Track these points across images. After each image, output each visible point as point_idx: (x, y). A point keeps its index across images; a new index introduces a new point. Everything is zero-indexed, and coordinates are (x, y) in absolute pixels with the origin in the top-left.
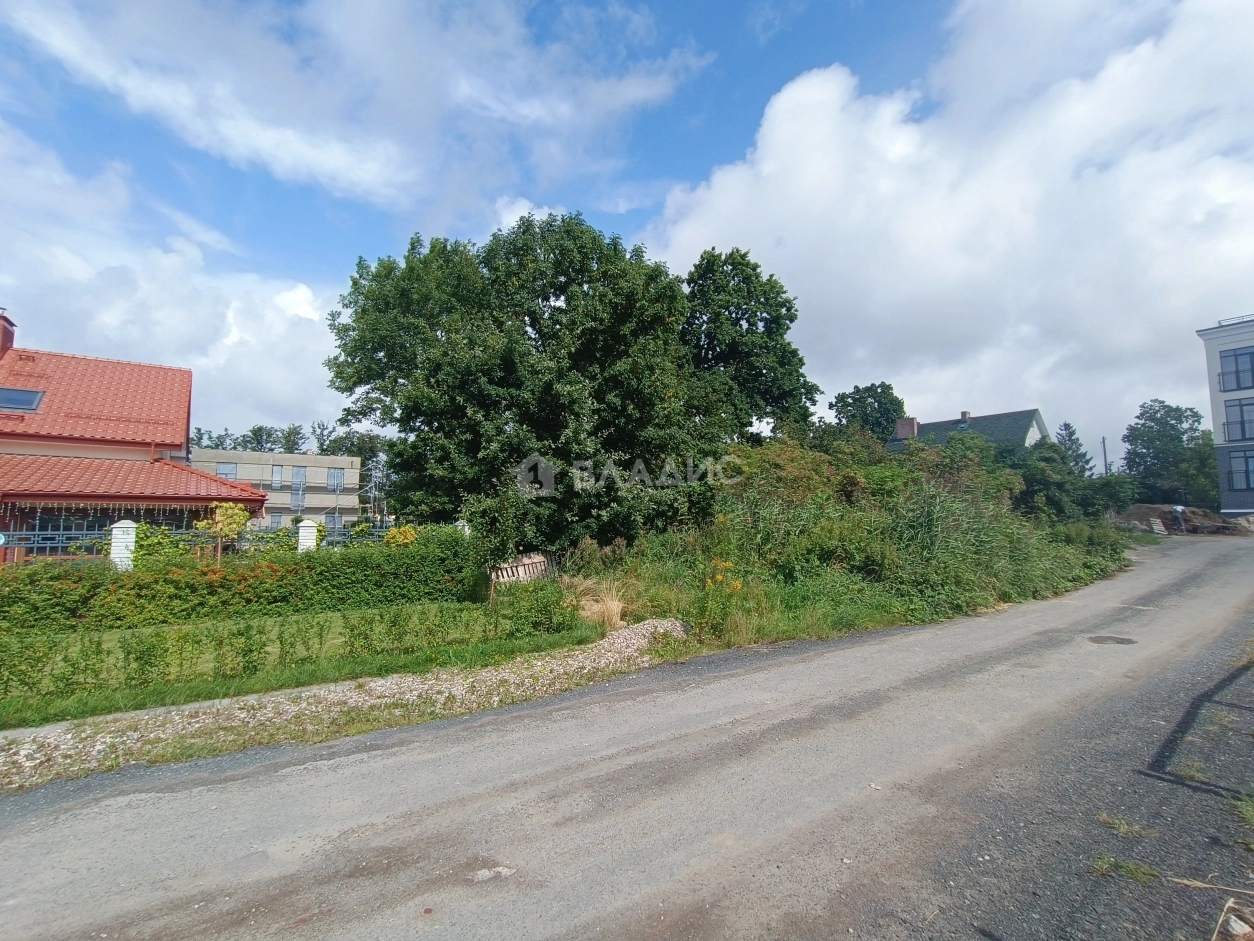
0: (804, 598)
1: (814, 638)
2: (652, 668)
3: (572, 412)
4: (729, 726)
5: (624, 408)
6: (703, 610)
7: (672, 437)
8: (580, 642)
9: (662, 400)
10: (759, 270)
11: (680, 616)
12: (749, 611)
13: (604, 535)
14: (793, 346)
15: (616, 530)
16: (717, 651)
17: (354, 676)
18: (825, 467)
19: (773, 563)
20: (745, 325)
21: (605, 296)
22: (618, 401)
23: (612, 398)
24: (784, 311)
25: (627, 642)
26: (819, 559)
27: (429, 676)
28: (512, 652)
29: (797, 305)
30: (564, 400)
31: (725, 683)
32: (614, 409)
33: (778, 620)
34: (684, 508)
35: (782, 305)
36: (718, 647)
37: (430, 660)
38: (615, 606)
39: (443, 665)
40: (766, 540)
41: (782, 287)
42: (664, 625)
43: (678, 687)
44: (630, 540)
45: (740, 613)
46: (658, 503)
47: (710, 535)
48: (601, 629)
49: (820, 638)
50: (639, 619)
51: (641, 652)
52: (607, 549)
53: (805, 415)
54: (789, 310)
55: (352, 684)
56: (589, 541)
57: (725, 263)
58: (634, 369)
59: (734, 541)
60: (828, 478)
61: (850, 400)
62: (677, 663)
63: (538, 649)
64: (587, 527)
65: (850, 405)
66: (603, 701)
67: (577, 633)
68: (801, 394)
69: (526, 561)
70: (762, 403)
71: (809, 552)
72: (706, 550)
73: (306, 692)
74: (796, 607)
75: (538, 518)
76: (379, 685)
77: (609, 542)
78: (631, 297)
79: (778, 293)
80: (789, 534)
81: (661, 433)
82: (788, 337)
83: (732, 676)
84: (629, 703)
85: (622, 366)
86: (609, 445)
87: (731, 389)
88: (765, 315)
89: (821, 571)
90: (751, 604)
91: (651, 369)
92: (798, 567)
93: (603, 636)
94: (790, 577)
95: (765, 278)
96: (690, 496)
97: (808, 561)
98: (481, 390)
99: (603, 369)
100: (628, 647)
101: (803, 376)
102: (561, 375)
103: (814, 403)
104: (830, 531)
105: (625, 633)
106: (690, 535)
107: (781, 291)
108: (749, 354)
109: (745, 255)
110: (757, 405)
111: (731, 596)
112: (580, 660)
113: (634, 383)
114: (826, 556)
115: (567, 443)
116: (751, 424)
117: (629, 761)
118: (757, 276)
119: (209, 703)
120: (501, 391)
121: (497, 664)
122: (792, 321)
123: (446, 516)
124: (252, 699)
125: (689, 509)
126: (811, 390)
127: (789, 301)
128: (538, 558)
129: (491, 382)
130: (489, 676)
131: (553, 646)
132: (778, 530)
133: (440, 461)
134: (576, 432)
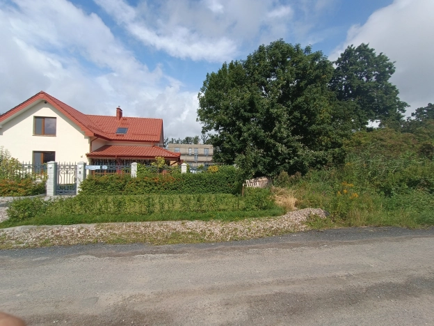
0: (397, 205)
1: (405, 227)
2: (306, 232)
3: (278, 120)
4: (345, 278)
5: (302, 118)
6: (336, 206)
7: (324, 129)
8: (274, 215)
9: (320, 113)
10: (373, 52)
11: (324, 208)
12: (362, 209)
13: (291, 171)
14: (393, 85)
15: (297, 169)
16: (344, 228)
17: (181, 219)
18: (411, 141)
19: (378, 186)
20: (365, 79)
21: (292, 70)
22: (298, 115)
23: (297, 114)
24: (387, 69)
25: (296, 217)
26: (407, 185)
27: (208, 222)
28: (244, 216)
29: (395, 65)
30: (274, 116)
31: (345, 248)
32: (297, 118)
33: (381, 215)
34: (331, 160)
35: (387, 66)
36: (343, 225)
37: (210, 216)
38: (292, 200)
39: (214, 219)
40: (374, 174)
41: (387, 58)
42: (314, 211)
43: (316, 245)
44: (304, 173)
45: (357, 209)
46: (317, 157)
47: (342, 171)
48: (285, 210)
49: (408, 227)
50: (303, 207)
51: (302, 223)
52: (293, 176)
53: (399, 117)
54: (390, 68)
55: (180, 222)
56: (284, 173)
57: (356, 51)
58: (306, 101)
59: (355, 175)
60: (413, 146)
61: (425, 111)
62: (319, 231)
63: (255, 216)
64: (285, 167)
65: (425, 113)
66: (276, 247)
67: (272, 211)
68: (396, 108)
69: (260, 180)
70: (374, 113)
71: (401, 181)
72: (340, 178)
73: (165, 223)
74: (392, 209)
75: (264, 163)
76: (190, 224)
77: (293, 173)
78: (304, 69)
79: (384, 61)
80: (388, 172)
81: (319, 127)
82: (390, 81)
83: (350, 244)
84: (288, 250)
85: (300, 99)
86: (294, 133)
87: (357, 108)
88: (376, 72)
89: (409, 192)
90: (364, 206)
91: (315, 100)
92: (393, 189)
93: (285, 213)
94: (388, 193)
95: (377, 55)
96: (333, 154)
97: (400, 186)
98: (242, 115)
99: (292, 102)
100: (296, 219)
101: (398, 99)
102: (273, 106)
103: (404, 111)
104: (416, 171)
105: (295, 213)
106: (333, 171)
107: (386, 59)
108: (368, 91)
109: (367, 45)
110: (371, 115)
111: (352, 200)
112: (273, 223)
113: (306, 106)
114: (413, 184)
115: (276, 133)
116: (367, 124)
117: (277, 289)
118: (373, 55)
119: (134, 223)
120: (249, 114)
121: (236, 221)
122: (392, 73)
123: (230, 162)
124: (148, 223)
125: (333, 160)
126: (402, 106)
127: (391, 64)
128: (264, 179)
129: (245, 111)
130: (231, 225)
131: (261, 215)
132: (382, 170)
133: (228, 142)
134: (279, 128)
